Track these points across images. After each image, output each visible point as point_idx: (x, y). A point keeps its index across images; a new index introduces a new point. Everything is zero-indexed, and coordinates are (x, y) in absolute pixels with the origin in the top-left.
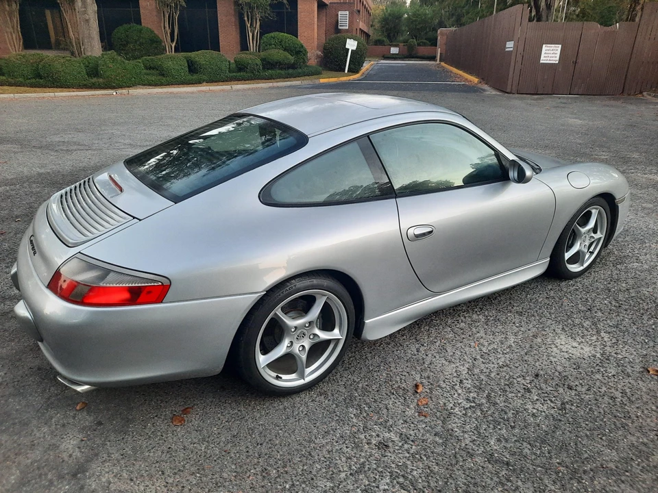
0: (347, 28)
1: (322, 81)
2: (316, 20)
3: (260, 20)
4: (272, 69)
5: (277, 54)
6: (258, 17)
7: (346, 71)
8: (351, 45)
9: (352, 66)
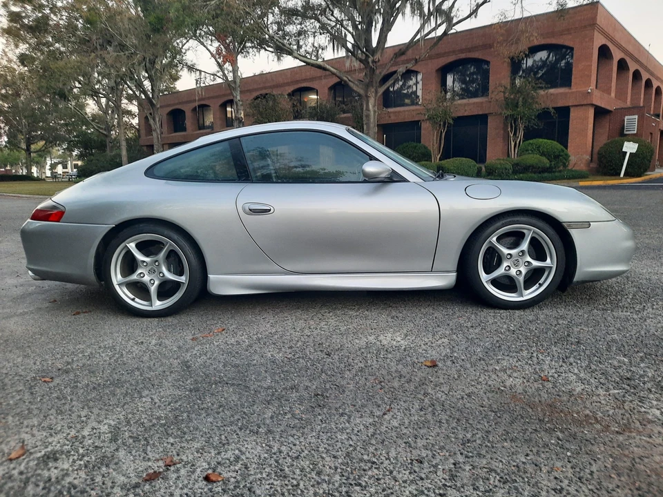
0: (635, 132)
1: (582, 184)
2: (591, 126)
3: (524, 130)
4: (523, 173)
5: (533, 158)
6: (521, 127)
7: (622, 175)
8: (630, 148)
9: (630, 170)
